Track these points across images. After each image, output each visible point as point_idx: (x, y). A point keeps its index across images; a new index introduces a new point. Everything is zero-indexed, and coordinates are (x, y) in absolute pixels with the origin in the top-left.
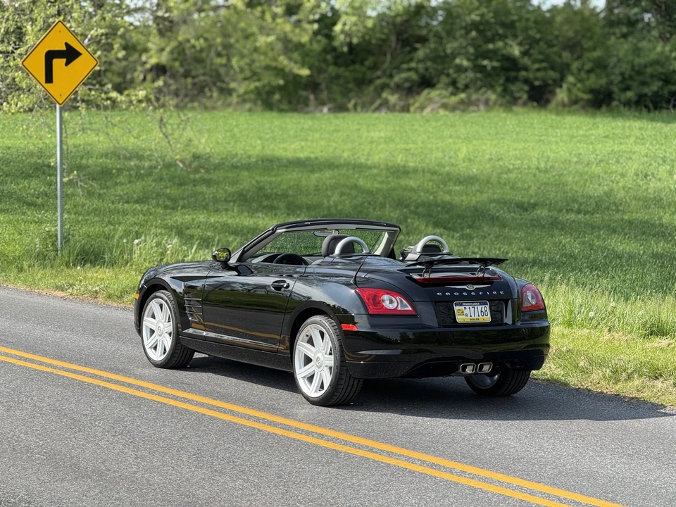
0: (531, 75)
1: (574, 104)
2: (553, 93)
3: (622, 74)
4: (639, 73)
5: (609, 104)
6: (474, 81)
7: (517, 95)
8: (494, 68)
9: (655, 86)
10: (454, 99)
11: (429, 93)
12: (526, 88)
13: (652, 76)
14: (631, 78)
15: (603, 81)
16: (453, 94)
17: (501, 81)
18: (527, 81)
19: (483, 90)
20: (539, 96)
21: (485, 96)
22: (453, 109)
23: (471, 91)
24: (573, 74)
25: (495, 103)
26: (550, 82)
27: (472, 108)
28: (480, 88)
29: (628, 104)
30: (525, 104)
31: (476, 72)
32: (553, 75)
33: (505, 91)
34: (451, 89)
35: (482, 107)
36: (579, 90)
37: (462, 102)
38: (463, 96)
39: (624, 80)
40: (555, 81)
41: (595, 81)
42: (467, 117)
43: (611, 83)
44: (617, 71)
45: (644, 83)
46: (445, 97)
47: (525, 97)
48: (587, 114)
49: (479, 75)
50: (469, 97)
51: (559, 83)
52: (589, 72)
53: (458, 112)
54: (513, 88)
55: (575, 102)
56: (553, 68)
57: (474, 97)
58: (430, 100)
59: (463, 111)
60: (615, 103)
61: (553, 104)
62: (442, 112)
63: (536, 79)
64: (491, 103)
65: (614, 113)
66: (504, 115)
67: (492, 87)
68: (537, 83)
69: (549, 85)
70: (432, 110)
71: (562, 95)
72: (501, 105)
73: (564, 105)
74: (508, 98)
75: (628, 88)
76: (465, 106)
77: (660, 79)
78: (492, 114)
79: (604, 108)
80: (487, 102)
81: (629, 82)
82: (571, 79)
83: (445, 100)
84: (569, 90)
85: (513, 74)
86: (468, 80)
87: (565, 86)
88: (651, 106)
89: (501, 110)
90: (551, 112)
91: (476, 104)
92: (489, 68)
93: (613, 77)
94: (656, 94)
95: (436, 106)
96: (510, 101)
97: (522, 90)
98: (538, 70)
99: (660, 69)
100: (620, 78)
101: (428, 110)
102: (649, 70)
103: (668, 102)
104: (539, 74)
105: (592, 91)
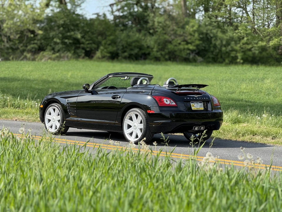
0: (85, 46)
1: (103, 58)
2: (95, 53)
3: (123, 46)
4: (130, 45)
5: (117, 58)
6: (62, 48)
7: (80, 54)
8: (70, 43)
9: (136, 51)
10: (54, 56)
11: (43, 53)
12: (84, 51)
13: (135, 47)
14: (126, 47)
15: (115, 49)
16: (53, 53)
17: (73, 48)
18: (83, 49)
19: (66, 52)
20: (89, 55)
21: (67, 55)
22: (54, 60)
23: (61, 52)
24: (102, 46)
25: (71, 57)
26: (93, 49)
27: (61, 59)
28: (65, 51)
29: (125, 58)
30: (83, 58)
31: (63, 45)
32: (94, 46)
33: (75, 53)
34: (52, 52)
35: (66, 59)
36: (105, 52)
37: (57, 57)
38: (58, 54)
39: (123, 49)
40: (95, 48)
41: (111, 49)
42: (60, 63)
43: (118, 49)
44: (120, 44)
45: (132, 50)
46: (50, 55)
47: (83, 55)
48: (109, 61)
49: (64, 46)
50: (60, 55)
51: (97, 49)
52: (109, 45)
53: (56, 61)
54: (78, 51)
55: (103, 57)
56: (94, 43)
57: (62, 55)
58: (44, 56)
59: (59, 60)
60: (120, 58)
61: (95, 58)
62: (49, 61)
63: (88, 48)
64: (69, 57)
65: (121, 61)
66: (76, 62)
67: (69, 51)
68: (88, 49)
69: (93, 50)
70: (45, 60)
71: (98, 54)
72: (74, 58)
73: (99, 58)
74: (76, 55)
75: (125, 52)
76: (59, 58)
77: (138, 48)
78: (71, 62)
79: (116, 60)
80: (67, 57)
81: (125, 49)
82: (102, 48)
83: (50, 56)
84: (101, 52)
85: (78, 45)
86: (59, 48)
87: (100, 50)
88: (134, 59)
89: (74, 60)
90: (95, 61)
91: (63, 57)
92: (68, 43)
93: (119, 47)
94: (136, 54)
95: (47, 58)
96: (77, 57)
97: (81, 52)
98: (88, 44)
99: (138, 44)
100: (121, 47)
101: (43, 60)
102: (134, 44)
103: (141, 57)
104: (89, 46)
105: (110, 53)
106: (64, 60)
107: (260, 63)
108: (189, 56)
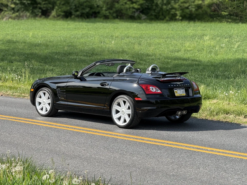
0: (42, 6)
1: (58, 17)
2: (50, 12)
3: (75, 5)
4: (81, 5)
5: (71, 17)
6: (21, 8)
7: (37, 13)
8: (28, 4)
9: (87, 10)
10: (14, 15)
11: (4, 13)
12: (40, 11)
13: (86, 6)
14: (78, 7)
15: (69, 8)
16: (13, 13)
17: (31, 8)
18: (40, 8)
19: (25, 11)
20: (45, 14)
21: (25, 14)
22: (14, 19)
23: (20, 12)
24: (57, 6)
25: (29, 16)
26: (49, 8)
27: (21, 18)
28: (23, 11)
29: (78, 16)
30: (40, 17)
31: (21, 5)
32: (51, 6)
33: (33, 12)
34: (12, 11)
35: (25, 18)
36: (60, 11)
37: (17, 16)
38: (17, 14)
39: (76, 7)
40: (51, 8)
41: (65, 8)
42: (20, 21)
43: (71, 9)
44: (73, 4)
45: (83, 9)
46: (11, 14)
47: (40, 14)
48: (63, 20)
49: (23, 6)
50: (20, 14)
51: (53, 9)
52: (63, 5)
53: (16, 20)
54: (36, 11)
55: (58, 16)
56: (50, 3)
57: (21, 14)
58: (5, 16)
59: (18, 19)
60: (73, 16)
61: (51, 17)
62: (10, 20)
63: (44, 7)
64: (28, 16)
65: (74, 20)
66: (34, 21)
67: (27, 10)
68: (44, 9)
69: (48, 10)
70: (6, 19)
71: (54, 13)
72: (32, 17)
73: (54, 17)
74: (34, 14)
75: (77, 11)
76: (18, 17)
77: (89, 7)
78: (30, 20)
79: (69, 18)
80: (26, 16)
81: (78, 8)
82: (56, 7)
83: (11, 16)
84: (57, 12)
85: (35, 6)
86: (18, 8)
87: (55, 10)
88: (86, 17)
89: (33, 19)
90: (51, 19)
91: (22, 17)
92: (26, 3)
93: (72, 7)
94: (88, 13)
95: (7, 18)
96: (35, 16)
97: (38, 11)
98: (44, 4)
99: (88, 3)
100: (74, 7)
101: (5, 19)
102: (85, 4)
103: (92, 16)
104: (45, 6)
105: (64, 12)
106: (23, 19)
107: (196, 20)
108: (135, 14)
